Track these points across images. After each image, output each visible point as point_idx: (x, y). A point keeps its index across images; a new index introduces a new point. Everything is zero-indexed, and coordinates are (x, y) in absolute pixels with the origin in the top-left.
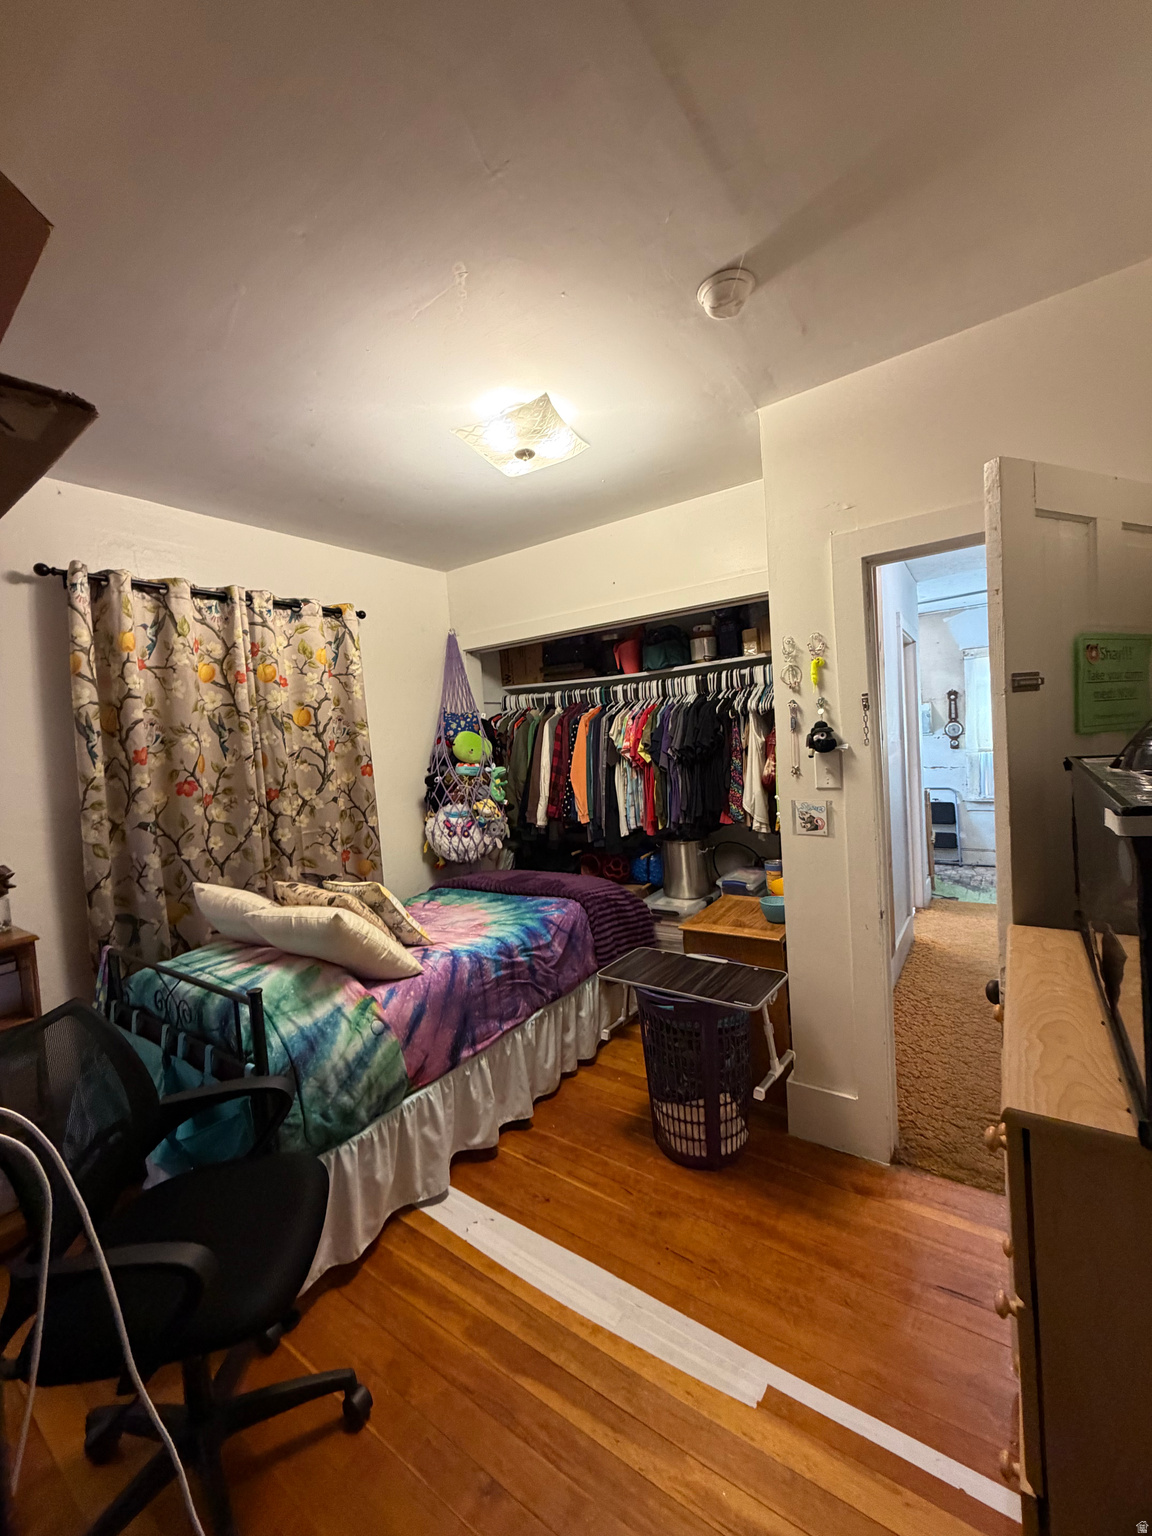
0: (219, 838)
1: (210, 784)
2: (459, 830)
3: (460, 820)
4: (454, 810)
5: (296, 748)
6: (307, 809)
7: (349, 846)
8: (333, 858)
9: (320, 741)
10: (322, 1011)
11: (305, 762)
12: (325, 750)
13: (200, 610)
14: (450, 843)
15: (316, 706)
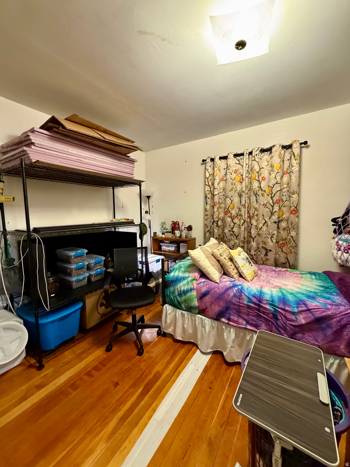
0: (237, 229)
1: (236, 212)
2: (342, 248)
3: (345, 244)
4: (343, 237)
5: (265, 202)
6: (266, 224)
7: (285, 242)
8: (271, 244)
9: (272, 200)
10: (187, 275)
11: (267, 207)
12: (273, 203)
13: (239, 161)
14: (337, 254)
15: (272, 186)
